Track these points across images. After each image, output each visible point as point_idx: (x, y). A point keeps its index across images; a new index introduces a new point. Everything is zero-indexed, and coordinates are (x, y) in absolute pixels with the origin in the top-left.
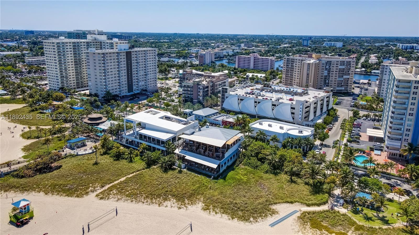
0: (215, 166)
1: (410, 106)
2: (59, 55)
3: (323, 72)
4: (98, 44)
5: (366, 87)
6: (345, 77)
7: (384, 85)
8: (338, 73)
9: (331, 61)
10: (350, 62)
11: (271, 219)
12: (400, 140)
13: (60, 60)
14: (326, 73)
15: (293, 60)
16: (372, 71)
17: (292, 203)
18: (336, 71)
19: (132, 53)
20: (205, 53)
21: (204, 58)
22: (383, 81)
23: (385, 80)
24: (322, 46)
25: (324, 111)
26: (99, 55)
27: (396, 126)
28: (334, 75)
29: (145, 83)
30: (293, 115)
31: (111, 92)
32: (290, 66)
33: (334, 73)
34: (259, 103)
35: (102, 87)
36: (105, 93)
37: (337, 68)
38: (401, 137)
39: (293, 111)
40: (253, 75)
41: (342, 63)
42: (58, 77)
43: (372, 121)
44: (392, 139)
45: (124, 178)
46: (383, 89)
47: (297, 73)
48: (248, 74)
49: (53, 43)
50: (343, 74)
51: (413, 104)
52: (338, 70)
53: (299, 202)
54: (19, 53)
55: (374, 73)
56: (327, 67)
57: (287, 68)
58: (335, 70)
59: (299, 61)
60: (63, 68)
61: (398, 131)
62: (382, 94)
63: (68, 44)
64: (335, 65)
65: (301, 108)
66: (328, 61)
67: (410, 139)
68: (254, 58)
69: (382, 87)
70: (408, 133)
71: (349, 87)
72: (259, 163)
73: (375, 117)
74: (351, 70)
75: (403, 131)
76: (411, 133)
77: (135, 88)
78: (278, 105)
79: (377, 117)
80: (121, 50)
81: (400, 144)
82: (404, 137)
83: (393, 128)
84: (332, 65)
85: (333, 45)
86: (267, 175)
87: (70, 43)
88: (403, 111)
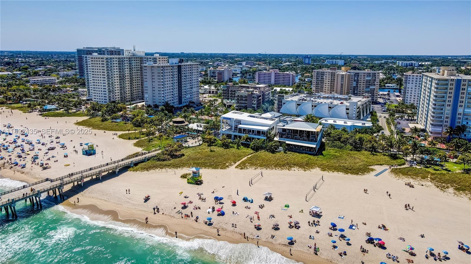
0: (314, 146)
1: (448, 99)
2: (107, 70)
3: (352, 84)
4: (137, 59)
5: (387, 97)
6: (371, 87)
7: (408, 93)
8: (365, 84)
9: (359, 73)
10: (375, 73)
11: (373, 174)
12: (441, 126)
13: (108, 75)
14: (354, 84)
15: (323, 74)
16: (386, 85)
17: (381, 165)
18: (363, 83)
19: (182, 67)
20: (223, 70)
21: (223, 75)
22: (407, 89)
23: (408, 88)
24: (324, 64)
25: (368, 113)
26: (159, 69)
27: (438, 115)
28: (362, 86)
29: (191, 96)
30: (348, 115)
31: (169, 102)
32: (320, 79)
33: (362, 84)
34: (315, 106)
35: (160, 98)
36: (163, 104)
37: (364, 79)
38: (442, 123)
39: (348, 111)
40: (281, 89)
41: (369, 75)
42: (105, 91)
43: (407, 120)
44: (435, 126)
45: (246, 158)
46: (407, 96)
47: (327, 85)
48: (275, 88)
49: (103, 58)
50: (370, 85)
51: (450, 97)
52: (365, 81)
53: (386, 164)
54: (10, 73)
55: (388, 86)
56: (356, 79)
57: (317, 80)
58: (362, 81)
59: (329, 74)
60: (111, 83)
61: (440, 119)
62: (407, 101)
63: (115, 60)
64: (363, 77)
65: (355, 108)
66: (356, 73)
67: (448, 124)
68: (275, 73)
69: (407, 94)
70: (447, 120)
71: (375, 96)
72: (343, 145)
73: (408, 118)
74: (376, 81)
75: (443, 119)
76: (449, 120)
77: (184, 100)
78: (333, 107)
79: (410, 117)
80: (173, 64)
81: (441, 129)
82: (445, 124)
83: (435, 117)
84: (360, 77)
85: (334, 63)
86: (352, 152)
87: (116, 58)
88: (442, 103)
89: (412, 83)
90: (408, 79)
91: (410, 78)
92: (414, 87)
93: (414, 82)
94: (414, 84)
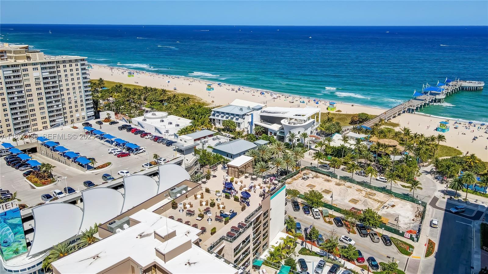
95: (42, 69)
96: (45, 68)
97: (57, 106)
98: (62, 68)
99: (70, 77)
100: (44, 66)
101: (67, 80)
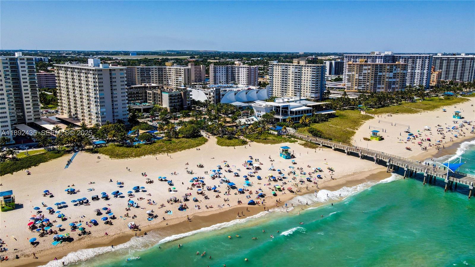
23: (217, 76)
69: (217, 81)
89: (220, 72)
90: (216, 70)
91: (217, 69)
92: (221, 75)
93: (221, 72)
94: (221, 73)
95: (295, 68)
96: (297, 68)
97: (298, 87)
98: (303, 69)
99: (306, 74)
100: (296, 67)
101: (305, 75)
